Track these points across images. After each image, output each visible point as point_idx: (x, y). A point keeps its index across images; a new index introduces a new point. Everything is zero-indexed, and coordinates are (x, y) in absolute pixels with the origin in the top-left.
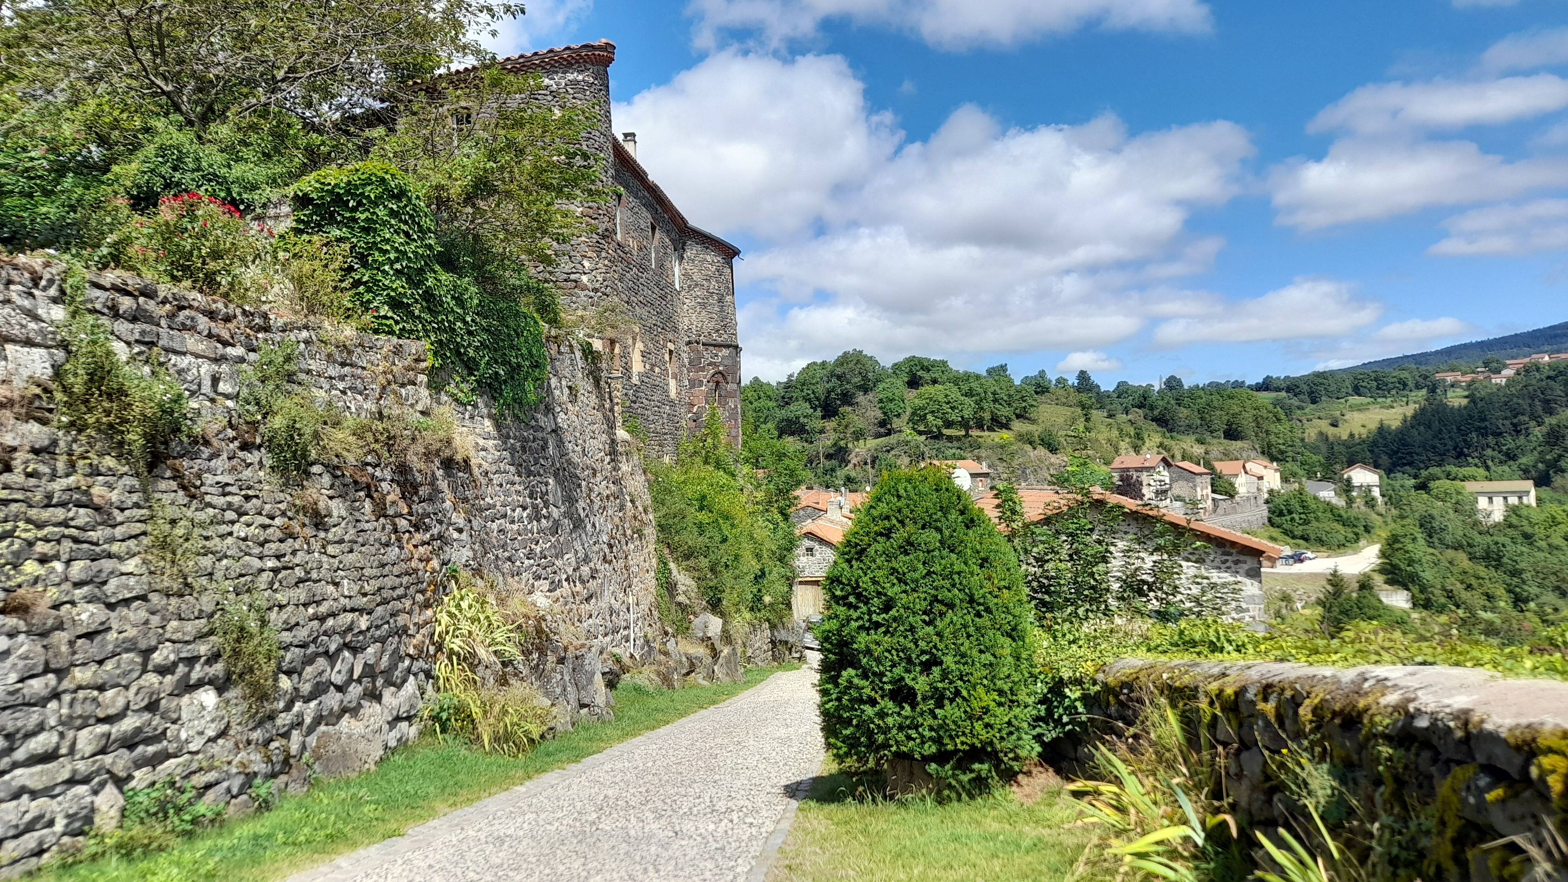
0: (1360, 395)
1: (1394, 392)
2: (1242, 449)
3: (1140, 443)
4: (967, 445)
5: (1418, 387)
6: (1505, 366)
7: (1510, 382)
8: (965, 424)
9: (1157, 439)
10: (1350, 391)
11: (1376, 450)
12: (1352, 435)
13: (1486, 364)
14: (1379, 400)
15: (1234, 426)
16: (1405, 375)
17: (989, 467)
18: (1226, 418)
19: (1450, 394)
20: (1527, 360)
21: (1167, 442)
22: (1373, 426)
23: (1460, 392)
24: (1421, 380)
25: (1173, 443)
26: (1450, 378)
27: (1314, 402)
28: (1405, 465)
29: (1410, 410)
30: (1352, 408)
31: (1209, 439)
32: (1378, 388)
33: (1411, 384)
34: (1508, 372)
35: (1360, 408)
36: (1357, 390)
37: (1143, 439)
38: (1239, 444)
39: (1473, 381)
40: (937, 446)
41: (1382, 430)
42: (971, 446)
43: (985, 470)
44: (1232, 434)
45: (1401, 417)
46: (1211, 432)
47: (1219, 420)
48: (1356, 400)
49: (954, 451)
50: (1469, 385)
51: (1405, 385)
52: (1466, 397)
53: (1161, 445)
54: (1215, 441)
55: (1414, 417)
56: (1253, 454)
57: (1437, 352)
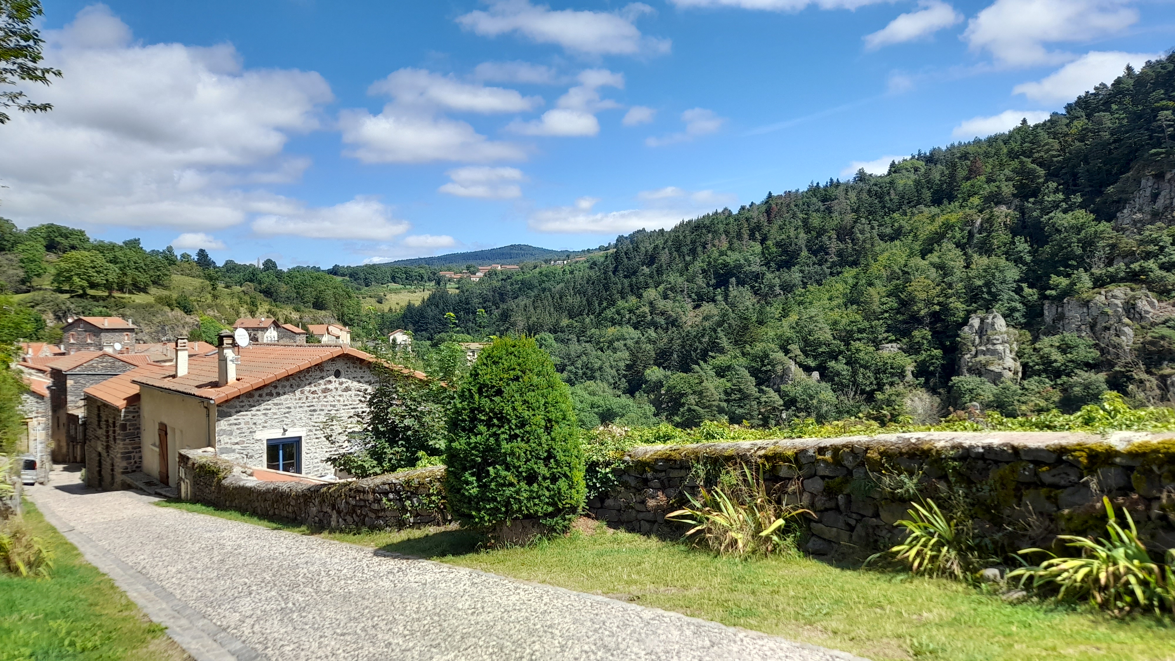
0: (395, 282)
1: (416, 282)
2: (325, 316)
3: (255, 309)
4: (113, 304)
5: (430, 280)
6: (478, 270)
7: (482, 281)
8: (108, 286)
9: (266, 307)
10: (390, 279)
11: (406, 320)
12: (390, 310)
13: (468, 268)
14: (408, 287)
15: (320, 300)
16: (422, 271)
17: (133, 323)
18: (314, 293)
19: (448, 286)
20: (489, 267)
21: (274, 309)
22: (404, 304)
23: (453, 285)
24: (431, 275)
25: (278, 310)
26: (448, 274)
27: (367, 285)
28: (422, 330)
29: (426, 294)
30: (391, 291)
31: (302, 308)
32: (407, 279)
33: (426, 278)
34: (480, 274)
35: (396, 291)
36: (394, 279)
37: (256, 306)
38: (323, 312)
39: (461, 278)
40: (83, 304)
41: (410, 307)
42: (116, 305)
43: (131, 326)
44: (319, 305)
45: (420, 300)
46: (304, 303)
47: (310, 295)
48: (393, 286)
49: (101, 309)
50: (459, 281)
51: (422, 278)
52: (457, 288)
53: (269, 311)
54: (307, 310)
55: (429, 299)
56: (332, 320)
57: (439, 258)
